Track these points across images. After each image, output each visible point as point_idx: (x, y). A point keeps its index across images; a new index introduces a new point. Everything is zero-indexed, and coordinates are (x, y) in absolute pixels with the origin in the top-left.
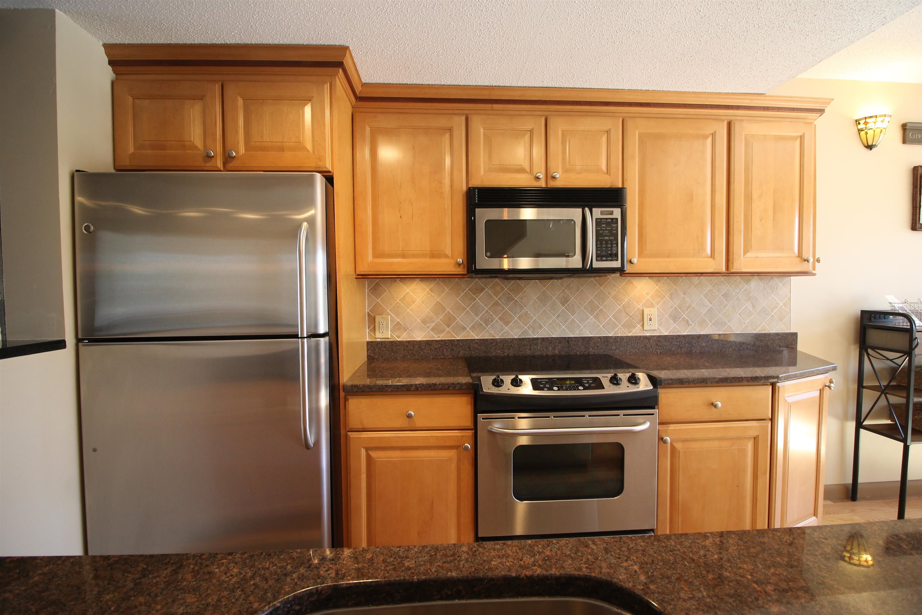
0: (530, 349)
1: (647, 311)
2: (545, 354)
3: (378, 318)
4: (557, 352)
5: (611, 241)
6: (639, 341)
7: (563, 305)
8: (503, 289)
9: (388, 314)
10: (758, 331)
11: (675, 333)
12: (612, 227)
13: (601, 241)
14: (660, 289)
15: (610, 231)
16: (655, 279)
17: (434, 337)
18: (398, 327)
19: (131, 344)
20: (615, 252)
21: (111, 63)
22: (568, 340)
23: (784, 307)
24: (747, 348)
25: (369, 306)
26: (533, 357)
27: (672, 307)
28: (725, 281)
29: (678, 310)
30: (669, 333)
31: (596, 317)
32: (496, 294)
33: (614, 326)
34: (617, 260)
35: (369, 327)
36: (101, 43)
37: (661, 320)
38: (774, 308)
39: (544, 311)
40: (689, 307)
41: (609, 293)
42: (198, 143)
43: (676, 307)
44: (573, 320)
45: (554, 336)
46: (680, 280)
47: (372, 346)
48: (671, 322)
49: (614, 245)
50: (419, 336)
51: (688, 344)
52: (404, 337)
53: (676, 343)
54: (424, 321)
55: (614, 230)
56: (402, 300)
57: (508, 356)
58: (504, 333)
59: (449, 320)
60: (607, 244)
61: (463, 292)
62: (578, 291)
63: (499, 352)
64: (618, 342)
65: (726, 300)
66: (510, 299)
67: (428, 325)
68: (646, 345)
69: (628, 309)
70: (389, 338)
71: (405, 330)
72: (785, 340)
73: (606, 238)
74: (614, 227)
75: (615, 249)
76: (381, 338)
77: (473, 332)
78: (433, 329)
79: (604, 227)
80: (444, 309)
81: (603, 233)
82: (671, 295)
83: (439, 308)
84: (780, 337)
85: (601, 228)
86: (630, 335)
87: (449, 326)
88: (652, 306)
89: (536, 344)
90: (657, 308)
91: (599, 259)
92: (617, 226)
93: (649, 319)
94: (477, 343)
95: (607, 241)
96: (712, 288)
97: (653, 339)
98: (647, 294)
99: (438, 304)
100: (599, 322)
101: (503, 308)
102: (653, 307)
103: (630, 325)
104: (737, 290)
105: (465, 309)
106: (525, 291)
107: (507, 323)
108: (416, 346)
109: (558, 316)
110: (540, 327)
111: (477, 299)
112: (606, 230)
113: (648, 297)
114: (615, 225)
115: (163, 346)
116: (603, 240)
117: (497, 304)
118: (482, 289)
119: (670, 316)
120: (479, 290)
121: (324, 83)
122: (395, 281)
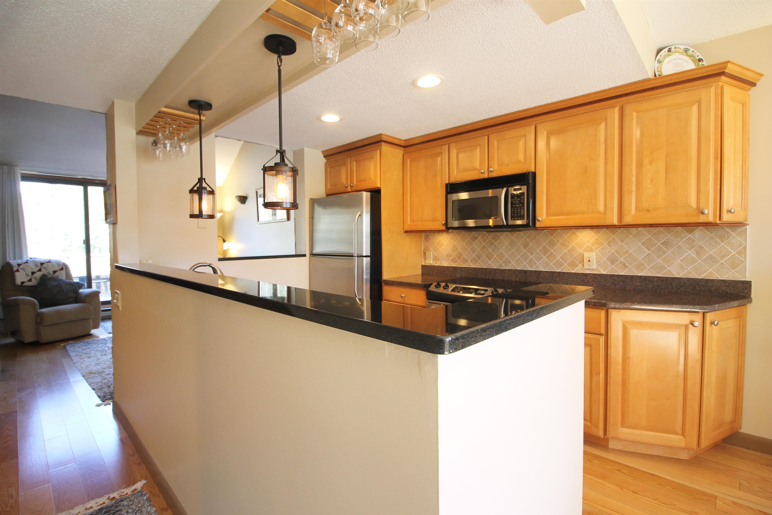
0: (501, 276)
1: (586, 255)
2: (510, 280)
3: (427, 253)
4: (518, 279)
5: (520, 207)
6: (577, 277)
7: (525, 248)
8: (488, 238)
9: (431, 251)
10: (703, 277)
11: (613, 273)
12: (521, 199)
13: (514, 208)
14: (599, 238)
15: (520, 201)
16: (595, 230)
17: (452, 265)
18: (435, 258)
19: (320, 257)
20: (522, 214)
21: (325, 157)
22: (525, 272)
23: (737, 256)
24: (686, 291)
25: (424, 247)
26: (503, 280)
27: (609, 252)
28: (664, 231)
29: (615, 255)
30: (607, 272)
31: (548, 257)
32: (484, 240)
33: (561, 265)
34: (524, 219)
35: (424, 258)
36: (321, 151)
37: (599, 262)
38: (724, 256)
39: (513, 252)
40: (626, 253)
41: (558, 241)
42: (344, 182)
43: (613, 253)
44: (531, 259)
45: (519, 269)
46: (619, 231)
47: (424, 267)
48: (609, 263)
49: (522, 210)
50: (445, 264)
51: (621, 282)
52: (438, 264)
53: (610, 280)
54: (448, 256)
55: (522, 200)
56: (438, 244)
57: (488, 279)
58: (488, 265)
59: (460, 256)
60: (517, 209)
61: (467, 239)
62: (535, 239)
63: (483, 276)
64: (561, 276)
65: (665, 247)
66: (492, 244)
67: (450, 258)
68: (583, 280)
69: (572, 252)
70: (431, 264)
71: (439, 260)
72: (734, 287)
73: (517, 206)
74: (522, 198)
75: (522, 212)
76: (429, 264)
77: (471, 263)
78: (452, 260)
79: (515, 199)
80: (457, 249)
81: (515, 202)
82: (609, 242)
83: (454, 248)
84: (726, 284)
85: (514, 199)
86: (573, 272)
87: (459, 259)
88: (591, 250)
89: (505, 273)
90: (596, 253)
91: (512, 219)
92: (524, 198)
93: (588, 261)
94: (472, 270)
95: (517, 207)
96: (651, 237)
97: (589, 276)
98: (588, 242)
99: (454, 246)
100: (550, 261)
101: (488, 250)
102: (592, 252)
103: (573, 264)
104: (679, 239)
105: (467, 249)
106: (501, 239)
107: (490, 259)
108: (442, 269)
109: (522, 256)
110: (510, 262)
111: (474, 244)
112: (517, 200)
113: (588, 244)
114: (523, 197)
115: (325, 259)
116: (516, 207)
117: (484, 247)
118: (477, 238)
119: (608, 259)
120: (475, 238)
121: (377, 150)
122: (435, 234)
